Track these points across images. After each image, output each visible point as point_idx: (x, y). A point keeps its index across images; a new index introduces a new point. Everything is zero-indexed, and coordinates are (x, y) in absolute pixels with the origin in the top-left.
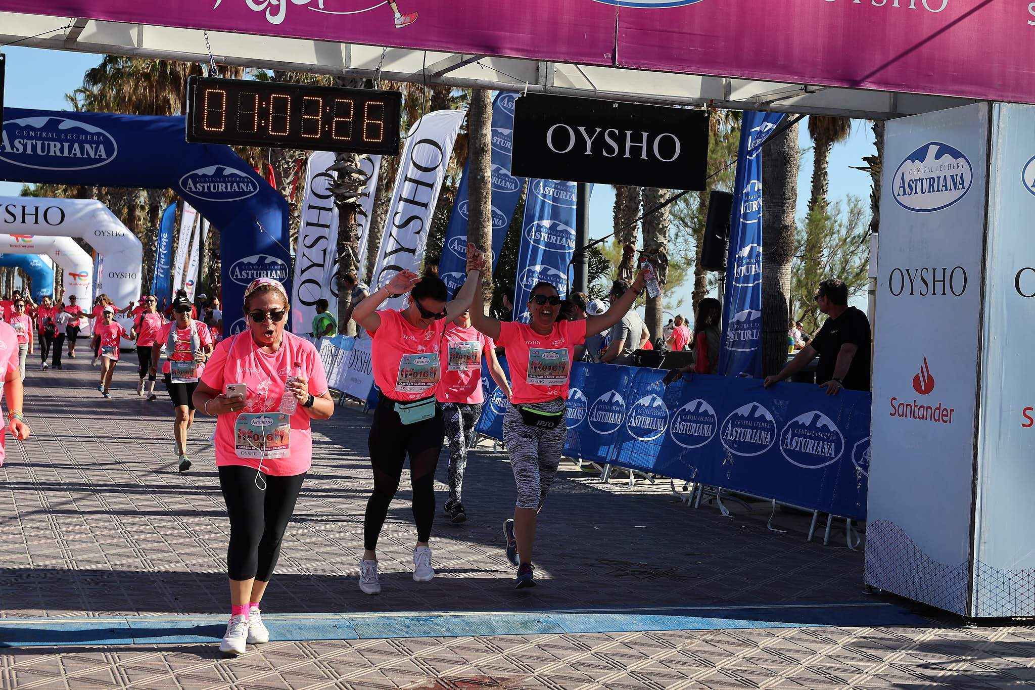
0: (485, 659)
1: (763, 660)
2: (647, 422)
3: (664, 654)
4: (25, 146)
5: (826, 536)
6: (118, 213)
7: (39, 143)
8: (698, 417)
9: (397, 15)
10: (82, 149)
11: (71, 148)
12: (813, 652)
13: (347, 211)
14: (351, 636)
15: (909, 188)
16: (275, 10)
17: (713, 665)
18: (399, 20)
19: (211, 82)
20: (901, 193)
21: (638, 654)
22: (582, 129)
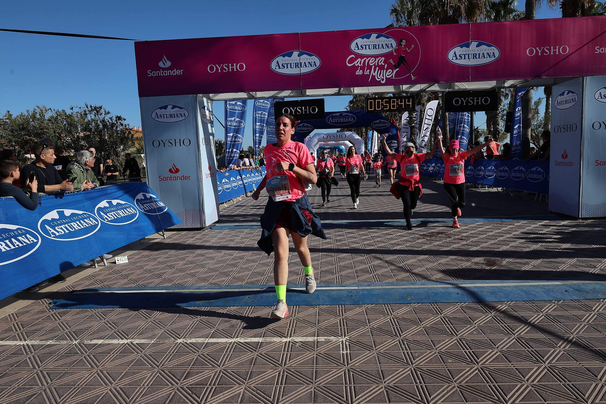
1: (515, 228)
2: (490, 174)
4: (335, 120)
5: (540, 199)
8: (504, 171)
9: (412, 77)
10: (348, 119)
11: (345, 119)
12: (530, 226)
13: (412, 128)
15: (560, 103)
16: (383, 80)
17: (501, 229)
19: (370, 98)
20: (557, 105)
21: (480, 227)
22: (462, 99)
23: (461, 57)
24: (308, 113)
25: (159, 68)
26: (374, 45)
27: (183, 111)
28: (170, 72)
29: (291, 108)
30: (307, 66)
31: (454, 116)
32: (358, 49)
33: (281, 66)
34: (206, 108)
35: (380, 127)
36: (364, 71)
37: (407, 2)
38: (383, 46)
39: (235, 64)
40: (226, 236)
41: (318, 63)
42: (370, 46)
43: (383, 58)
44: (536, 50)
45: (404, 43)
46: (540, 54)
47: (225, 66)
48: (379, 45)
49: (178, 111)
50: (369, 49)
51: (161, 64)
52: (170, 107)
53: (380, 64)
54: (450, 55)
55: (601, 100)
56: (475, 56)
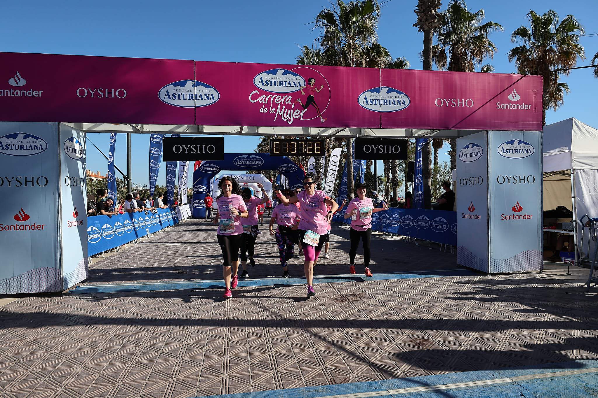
0: (353, 288)
1: (431, 287)
2: (395, 221)
3: (403, 286)
4: (243, 162)
5: (445, 250)
6: (267, 177)
7: (246, 161)
8: (409, 220)
9: (322, 119)
10: (256, 162)
11: (253, 162)
12: (445, 284)
14: (317, 282)
15: (464, 156)
16: (290, 120)
17: (416, 289)
18: (322, 120)
19: (276, 140)
20: (462, 157)
21: (394, 286)
22: (373, 146)
23: (372, 103)
24: (204, 152)
25: (9, 87)
26: (280, 82)
27: (38, 142)
28: (23, 93)
29: (184, 146)
30: (203, 98)
31: (357, 163)
32: (263, 85)
33: (171, 97)
34: (75, 140)
35: (288, 171)
36: (268, 110)
37: (313, 55)
38: (290, 84)
39: (113, 90)
40: (87, 305)
41: (216, 96)
42: (276, 82)
43: (290, 97)
44: (444, 101)
45: (313, 82)
46: (447, 106)
47: (101, 91)
48: (285, 82)
49: (33, 142)
50: (275, 85)
51: (12, 82)
52: (21, 136)
53: (287, 103)
54: (361, 100)
55: (504, 155)
56: (385, 102)
